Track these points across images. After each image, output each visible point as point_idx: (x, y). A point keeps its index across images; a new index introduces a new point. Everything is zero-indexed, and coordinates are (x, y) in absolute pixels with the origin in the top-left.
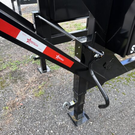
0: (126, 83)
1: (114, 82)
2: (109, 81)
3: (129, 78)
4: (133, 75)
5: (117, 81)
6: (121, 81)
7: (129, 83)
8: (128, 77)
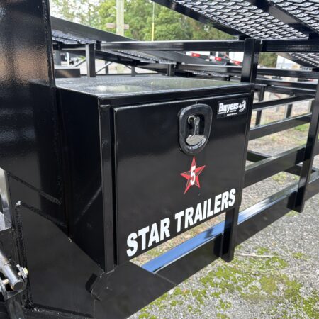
0: (195, 306)
1: (165, 306)
2: (151, 308)
3: (203, 289)
4: (214, 280)
5: (173, 305)
6: (181, 304)
7: (201, 306)
8: (200, 288)
